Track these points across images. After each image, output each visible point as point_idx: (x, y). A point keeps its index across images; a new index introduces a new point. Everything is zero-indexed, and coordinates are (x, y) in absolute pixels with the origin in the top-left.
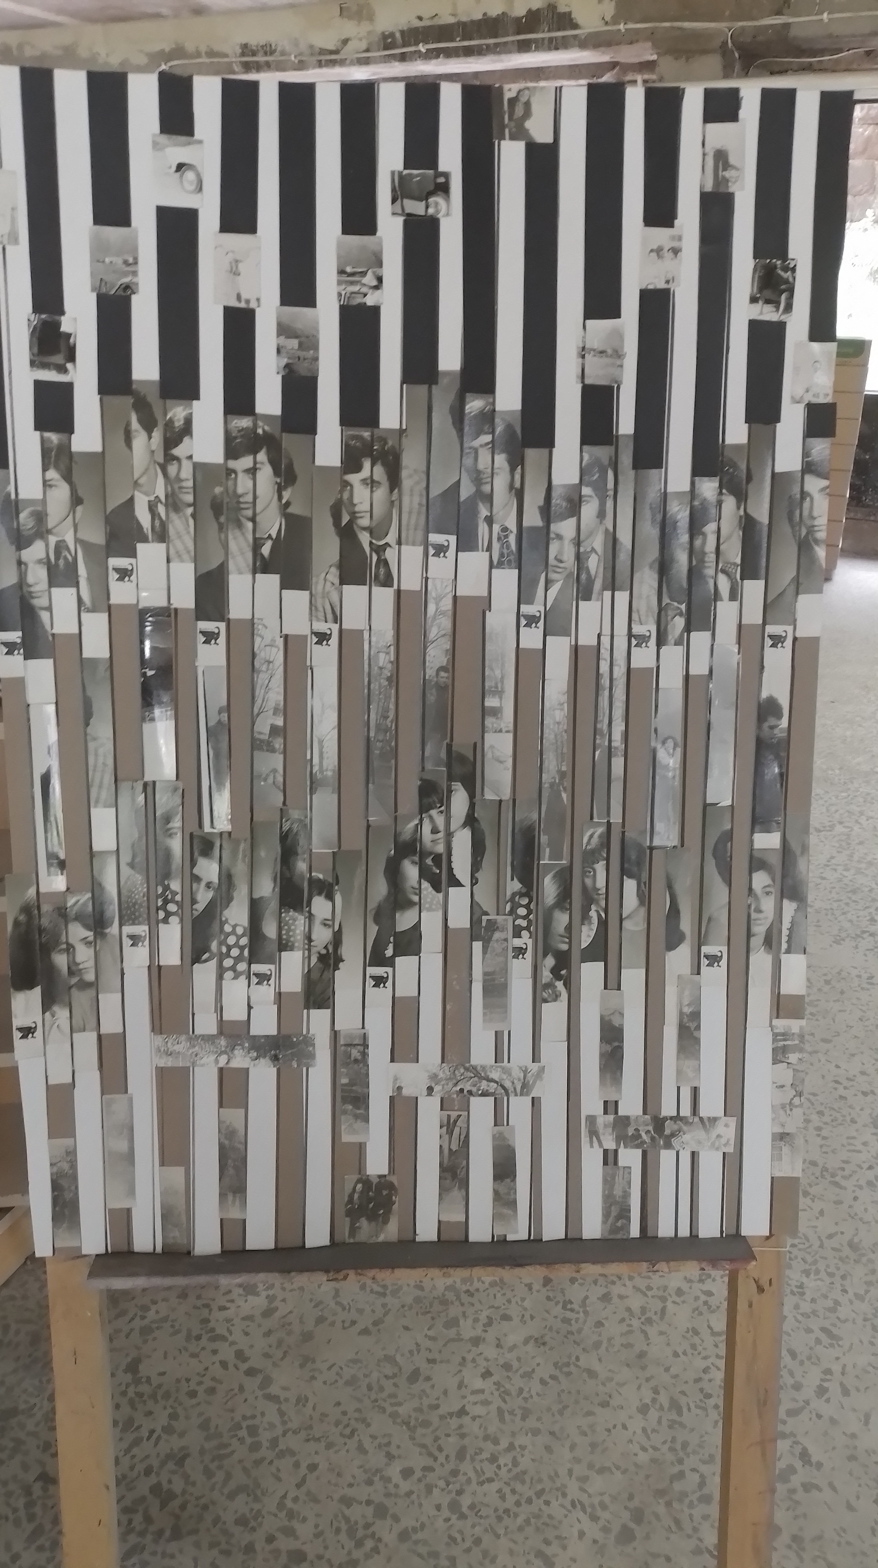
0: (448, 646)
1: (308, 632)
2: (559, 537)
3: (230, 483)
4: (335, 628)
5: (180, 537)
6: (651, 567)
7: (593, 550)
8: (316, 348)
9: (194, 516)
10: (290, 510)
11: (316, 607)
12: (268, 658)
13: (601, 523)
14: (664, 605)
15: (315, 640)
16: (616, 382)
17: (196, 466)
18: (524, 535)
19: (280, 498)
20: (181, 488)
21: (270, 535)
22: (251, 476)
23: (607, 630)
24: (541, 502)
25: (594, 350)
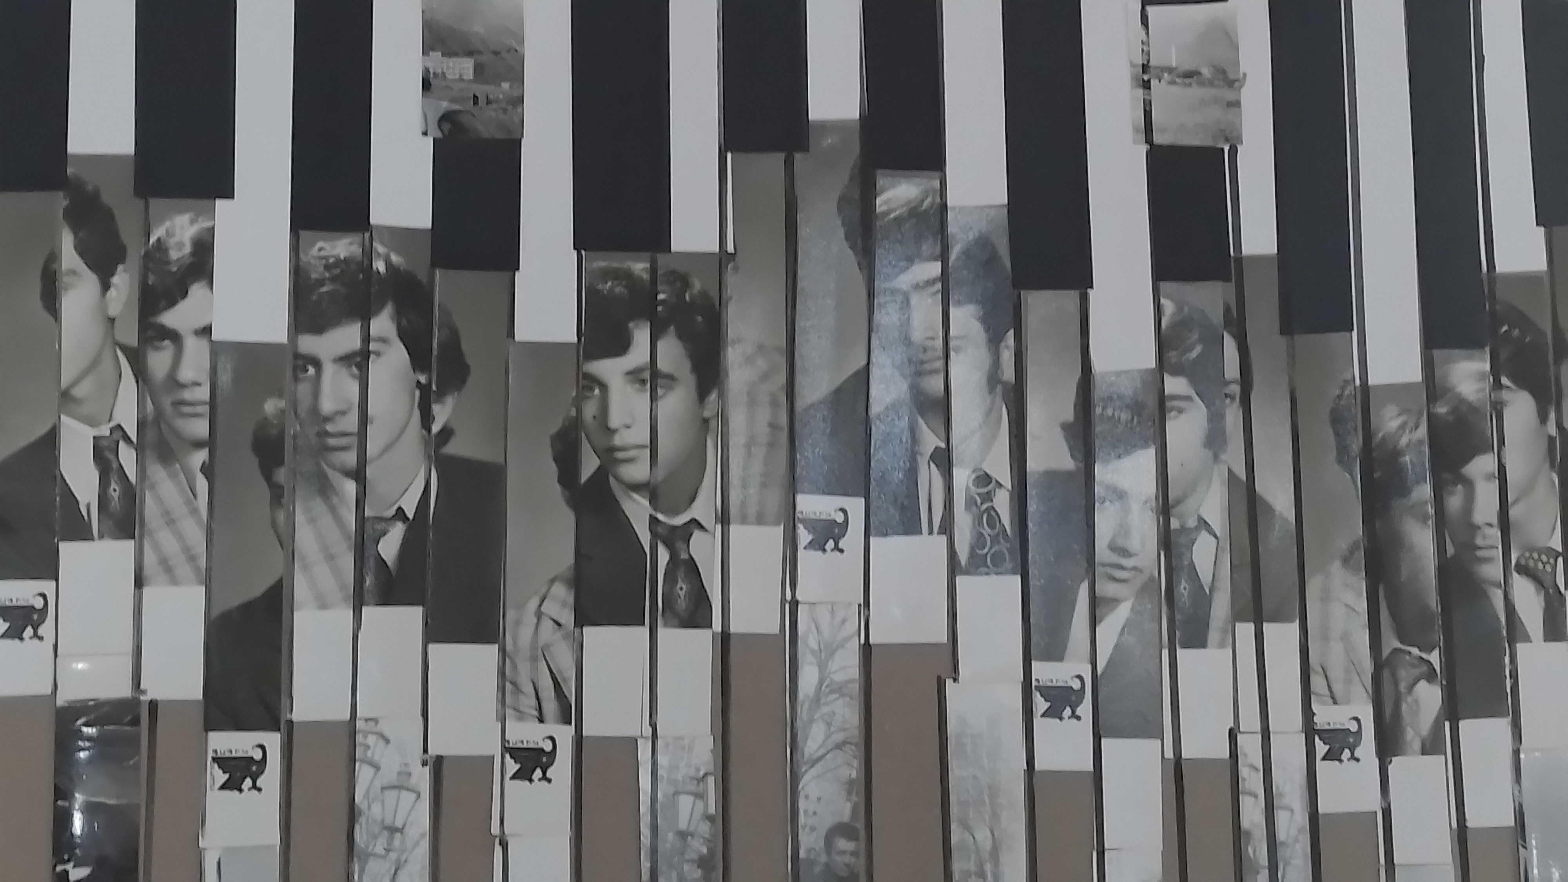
0: (853, 771)
1: (496, 751)
2: (1120, 495)
3: (303, 390)
4: (565, 734)
5: (171, 522)
6: (1346, 561)
7: (1203, 524)
8: (517, 76)
9: (207, 470)
10: (452, 448)
11: (514, 684)
12: (388, 821)
13: (1216, 457)
14: (1386, 652)
15: (512, 767)
16: (1227, 140)
17: (218, 349)
18: (1031, 491)
19: (427, 419)
20: (179, 403)
21: (400, 509)
22: (355, 370)
23: (1250, 720)
24: (1068, 414)
25: (1170, 70)
